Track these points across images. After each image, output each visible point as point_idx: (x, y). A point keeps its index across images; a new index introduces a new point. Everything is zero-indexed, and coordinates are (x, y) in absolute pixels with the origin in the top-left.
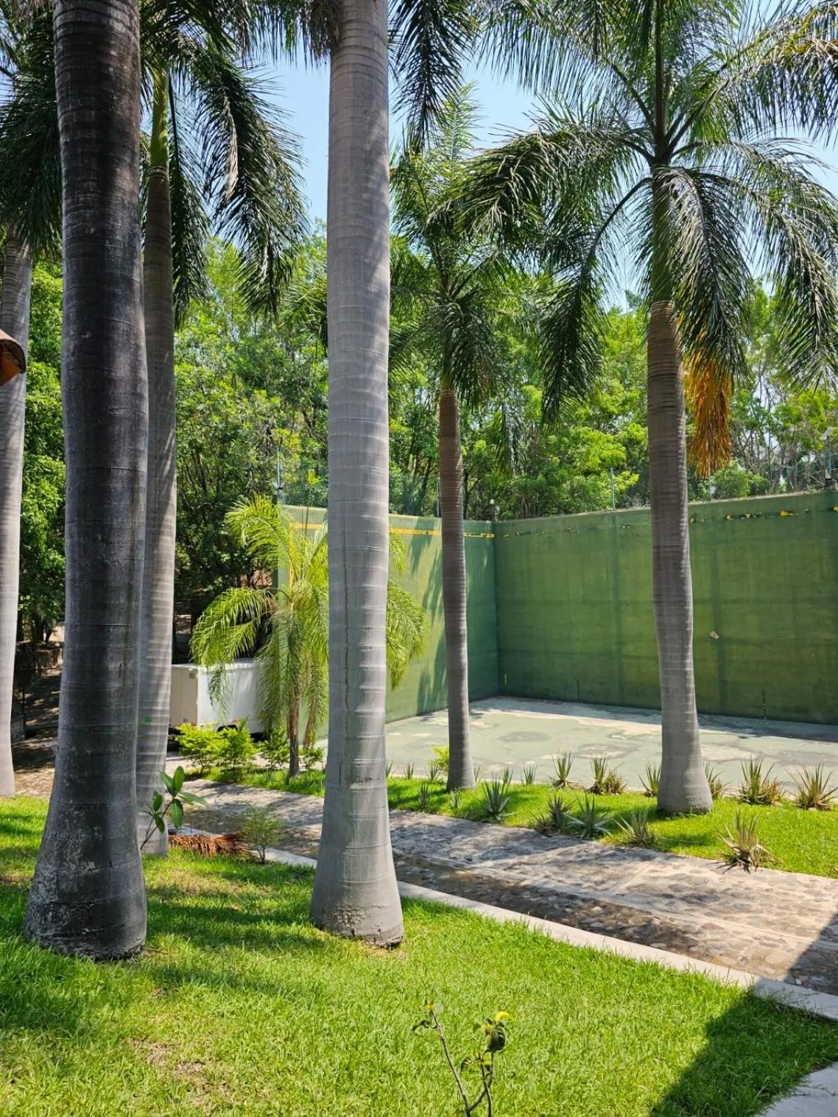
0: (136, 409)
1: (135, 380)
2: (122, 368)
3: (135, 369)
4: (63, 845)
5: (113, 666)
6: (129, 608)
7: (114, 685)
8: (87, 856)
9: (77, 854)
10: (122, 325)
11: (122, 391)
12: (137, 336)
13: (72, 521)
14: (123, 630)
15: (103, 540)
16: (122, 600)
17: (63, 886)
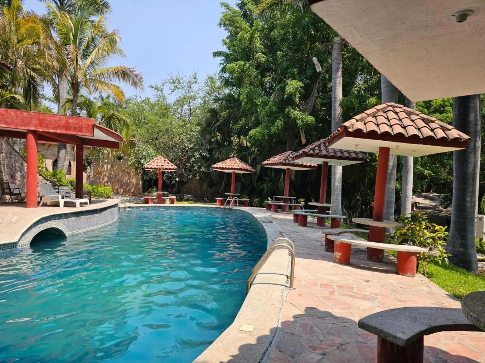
0: (476, 128)
1: (476, 120)
2: (472, 117)
3: (476, 117)
4: (454, 243)
5: (468, 199)
6: (473, 184)
7: (469, 204)
8: (461, 247)
9: (458, 246)
10: (472, 105)
11: (472, 124)
12: (476, 108)
13: (456, 161)
14: (471, 190)
15: (466, 166)
16: (471, 182)
17: (455, 253)
